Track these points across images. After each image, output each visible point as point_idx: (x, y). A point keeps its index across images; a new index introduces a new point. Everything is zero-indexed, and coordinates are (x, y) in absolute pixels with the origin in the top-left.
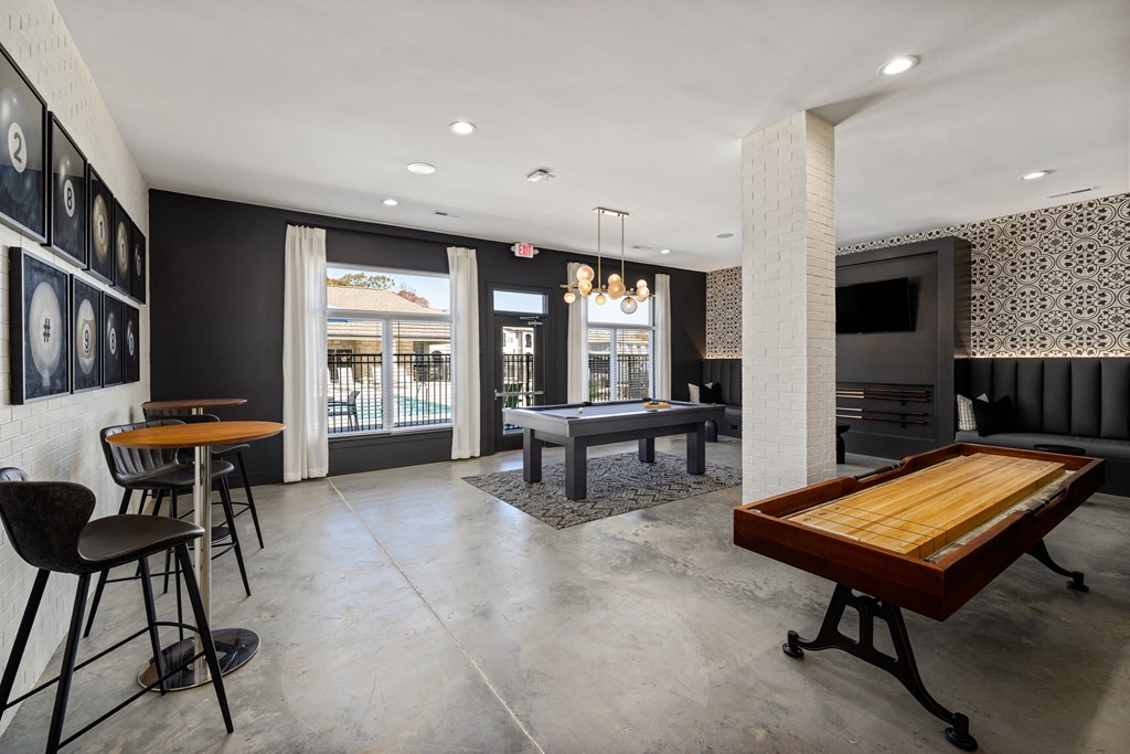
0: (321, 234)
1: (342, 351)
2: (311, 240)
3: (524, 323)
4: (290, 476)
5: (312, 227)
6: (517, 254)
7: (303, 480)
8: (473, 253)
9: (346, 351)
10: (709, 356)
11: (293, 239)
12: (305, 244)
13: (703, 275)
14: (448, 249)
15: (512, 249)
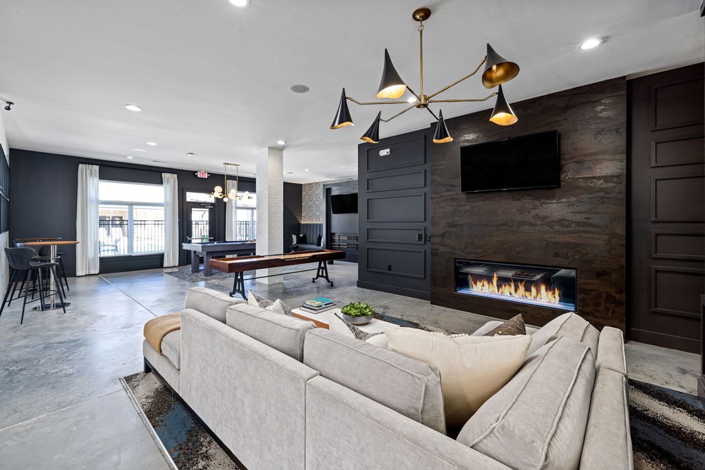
0: (96, 168)
1: (116, 217)
2: (91, 170)
3: (204, 207)
4: (79, 273)
5: (92, 164)
6: (199, 176)
7: (86, 275)
8: (175, 176)
9: (118, 217)
10: (303, 222)
11: (82, 170)
12: (88, 172)
13: (301, 185)
14: (163, 174)
15: (196, 174)
